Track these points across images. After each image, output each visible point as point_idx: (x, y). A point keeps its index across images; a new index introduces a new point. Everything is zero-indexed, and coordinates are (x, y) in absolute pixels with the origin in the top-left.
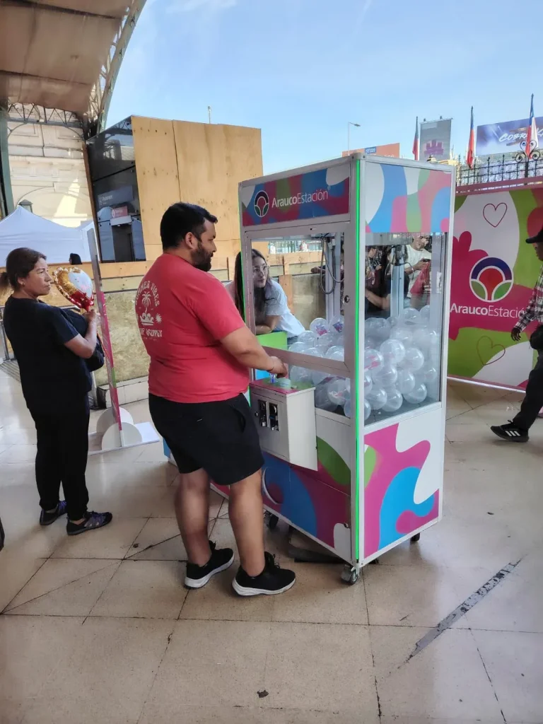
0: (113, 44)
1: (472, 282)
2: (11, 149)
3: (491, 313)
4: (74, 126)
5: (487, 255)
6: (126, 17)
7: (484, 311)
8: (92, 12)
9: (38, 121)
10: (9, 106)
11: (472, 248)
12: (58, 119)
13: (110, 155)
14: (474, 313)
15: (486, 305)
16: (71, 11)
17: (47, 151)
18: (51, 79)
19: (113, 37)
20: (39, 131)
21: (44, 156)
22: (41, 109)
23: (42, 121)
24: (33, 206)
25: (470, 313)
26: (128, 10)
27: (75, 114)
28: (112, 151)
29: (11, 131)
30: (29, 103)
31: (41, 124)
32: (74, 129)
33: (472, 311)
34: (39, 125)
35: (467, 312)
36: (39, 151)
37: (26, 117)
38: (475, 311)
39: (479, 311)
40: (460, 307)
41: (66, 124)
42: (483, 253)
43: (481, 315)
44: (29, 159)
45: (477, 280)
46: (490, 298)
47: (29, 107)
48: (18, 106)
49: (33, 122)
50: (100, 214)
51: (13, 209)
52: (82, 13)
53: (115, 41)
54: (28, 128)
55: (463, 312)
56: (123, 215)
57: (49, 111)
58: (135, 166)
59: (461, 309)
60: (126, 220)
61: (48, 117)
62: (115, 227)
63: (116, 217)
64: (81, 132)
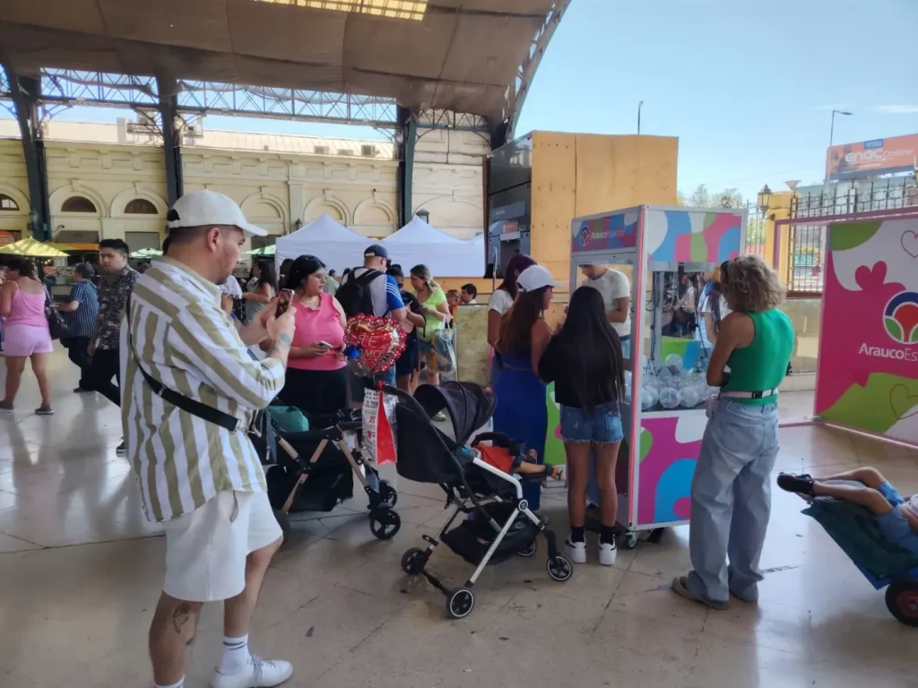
0: (534, 42)
1: (887, 320)
2: (417, 157)
3: (908, 357)
4: (482, 131)
5: (904, 289)
6: (551, 13)
7: (900, 355)
8: (515, 12)
9: (446, 126)
10: (421, 112)
11: (886, 281)
12: (466, 123)
13: (518, 160)
14: (887, 356)
15: (902, 347)
16: (494, 14)
17: (452, 158)
18: (466, 83)
19: (534, 35)
20: (446, 136)
21: (447, 163)
22: (451, 113)
23: (450, 126)
24: (430, 216)
25: (883, 355)
26: (554, 6)
27: (485, 117)
28: (521, 157)
29: (419, 137)
30: (439, 108)
31: (449, 129)
32: (481, 133)
33: (885, 353)
34: (446, 131)
35: (879, 355)
36: (443, 158)
37: (436, 122)
38: (889, 354)
39: (894, 354)
40: (871, 348)
41: (474, 129)
42: (899, 287)
43: (896, 359)
44: (432, 166)
45: (892, 318)
46: (906, 340)
47: (439, 112)
48: (430, 111)
49: (442, 128)
50: (492, 228)
51: (411, 219)
52: (505, 14)
53: (536, 39)
54: (436, 134)
55: (875, 354)
56: (512, 230)
57: (459, 116)
58: (530, 181)
59: (873, 351)
60: (515, 235)
61: (457, 122)
62: (504, 243)
63: (506, 232)
64: (488, 137)
